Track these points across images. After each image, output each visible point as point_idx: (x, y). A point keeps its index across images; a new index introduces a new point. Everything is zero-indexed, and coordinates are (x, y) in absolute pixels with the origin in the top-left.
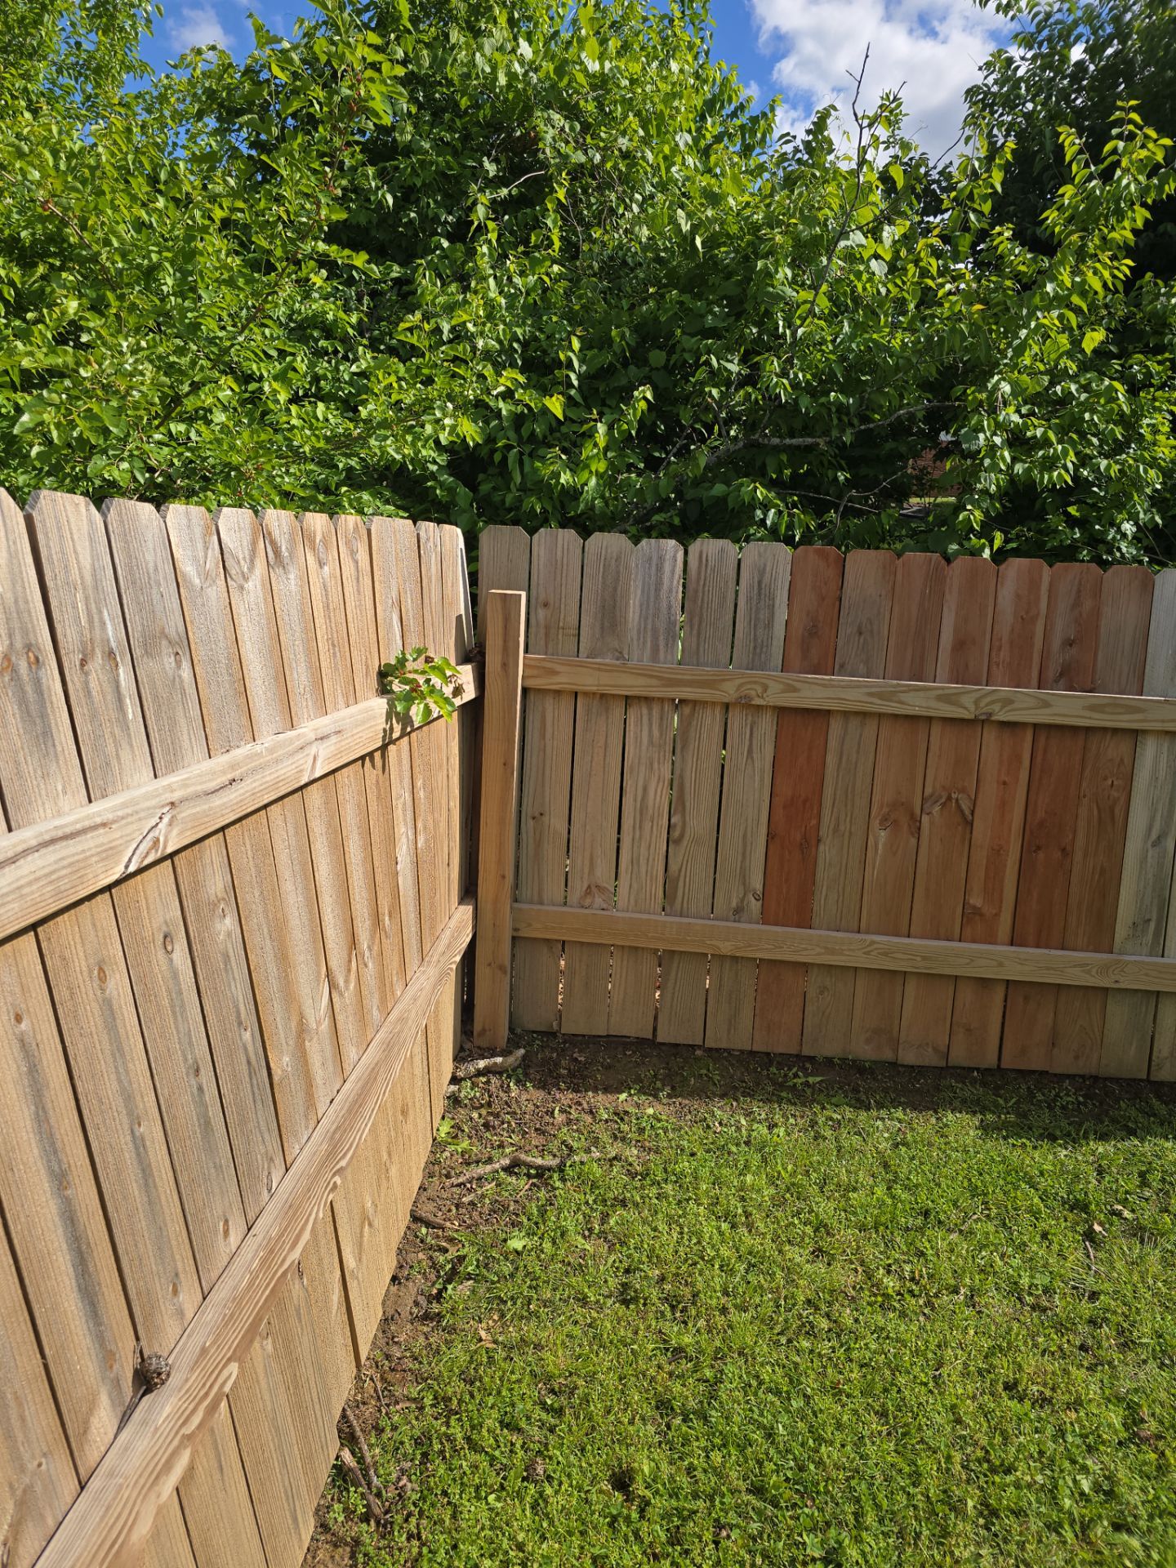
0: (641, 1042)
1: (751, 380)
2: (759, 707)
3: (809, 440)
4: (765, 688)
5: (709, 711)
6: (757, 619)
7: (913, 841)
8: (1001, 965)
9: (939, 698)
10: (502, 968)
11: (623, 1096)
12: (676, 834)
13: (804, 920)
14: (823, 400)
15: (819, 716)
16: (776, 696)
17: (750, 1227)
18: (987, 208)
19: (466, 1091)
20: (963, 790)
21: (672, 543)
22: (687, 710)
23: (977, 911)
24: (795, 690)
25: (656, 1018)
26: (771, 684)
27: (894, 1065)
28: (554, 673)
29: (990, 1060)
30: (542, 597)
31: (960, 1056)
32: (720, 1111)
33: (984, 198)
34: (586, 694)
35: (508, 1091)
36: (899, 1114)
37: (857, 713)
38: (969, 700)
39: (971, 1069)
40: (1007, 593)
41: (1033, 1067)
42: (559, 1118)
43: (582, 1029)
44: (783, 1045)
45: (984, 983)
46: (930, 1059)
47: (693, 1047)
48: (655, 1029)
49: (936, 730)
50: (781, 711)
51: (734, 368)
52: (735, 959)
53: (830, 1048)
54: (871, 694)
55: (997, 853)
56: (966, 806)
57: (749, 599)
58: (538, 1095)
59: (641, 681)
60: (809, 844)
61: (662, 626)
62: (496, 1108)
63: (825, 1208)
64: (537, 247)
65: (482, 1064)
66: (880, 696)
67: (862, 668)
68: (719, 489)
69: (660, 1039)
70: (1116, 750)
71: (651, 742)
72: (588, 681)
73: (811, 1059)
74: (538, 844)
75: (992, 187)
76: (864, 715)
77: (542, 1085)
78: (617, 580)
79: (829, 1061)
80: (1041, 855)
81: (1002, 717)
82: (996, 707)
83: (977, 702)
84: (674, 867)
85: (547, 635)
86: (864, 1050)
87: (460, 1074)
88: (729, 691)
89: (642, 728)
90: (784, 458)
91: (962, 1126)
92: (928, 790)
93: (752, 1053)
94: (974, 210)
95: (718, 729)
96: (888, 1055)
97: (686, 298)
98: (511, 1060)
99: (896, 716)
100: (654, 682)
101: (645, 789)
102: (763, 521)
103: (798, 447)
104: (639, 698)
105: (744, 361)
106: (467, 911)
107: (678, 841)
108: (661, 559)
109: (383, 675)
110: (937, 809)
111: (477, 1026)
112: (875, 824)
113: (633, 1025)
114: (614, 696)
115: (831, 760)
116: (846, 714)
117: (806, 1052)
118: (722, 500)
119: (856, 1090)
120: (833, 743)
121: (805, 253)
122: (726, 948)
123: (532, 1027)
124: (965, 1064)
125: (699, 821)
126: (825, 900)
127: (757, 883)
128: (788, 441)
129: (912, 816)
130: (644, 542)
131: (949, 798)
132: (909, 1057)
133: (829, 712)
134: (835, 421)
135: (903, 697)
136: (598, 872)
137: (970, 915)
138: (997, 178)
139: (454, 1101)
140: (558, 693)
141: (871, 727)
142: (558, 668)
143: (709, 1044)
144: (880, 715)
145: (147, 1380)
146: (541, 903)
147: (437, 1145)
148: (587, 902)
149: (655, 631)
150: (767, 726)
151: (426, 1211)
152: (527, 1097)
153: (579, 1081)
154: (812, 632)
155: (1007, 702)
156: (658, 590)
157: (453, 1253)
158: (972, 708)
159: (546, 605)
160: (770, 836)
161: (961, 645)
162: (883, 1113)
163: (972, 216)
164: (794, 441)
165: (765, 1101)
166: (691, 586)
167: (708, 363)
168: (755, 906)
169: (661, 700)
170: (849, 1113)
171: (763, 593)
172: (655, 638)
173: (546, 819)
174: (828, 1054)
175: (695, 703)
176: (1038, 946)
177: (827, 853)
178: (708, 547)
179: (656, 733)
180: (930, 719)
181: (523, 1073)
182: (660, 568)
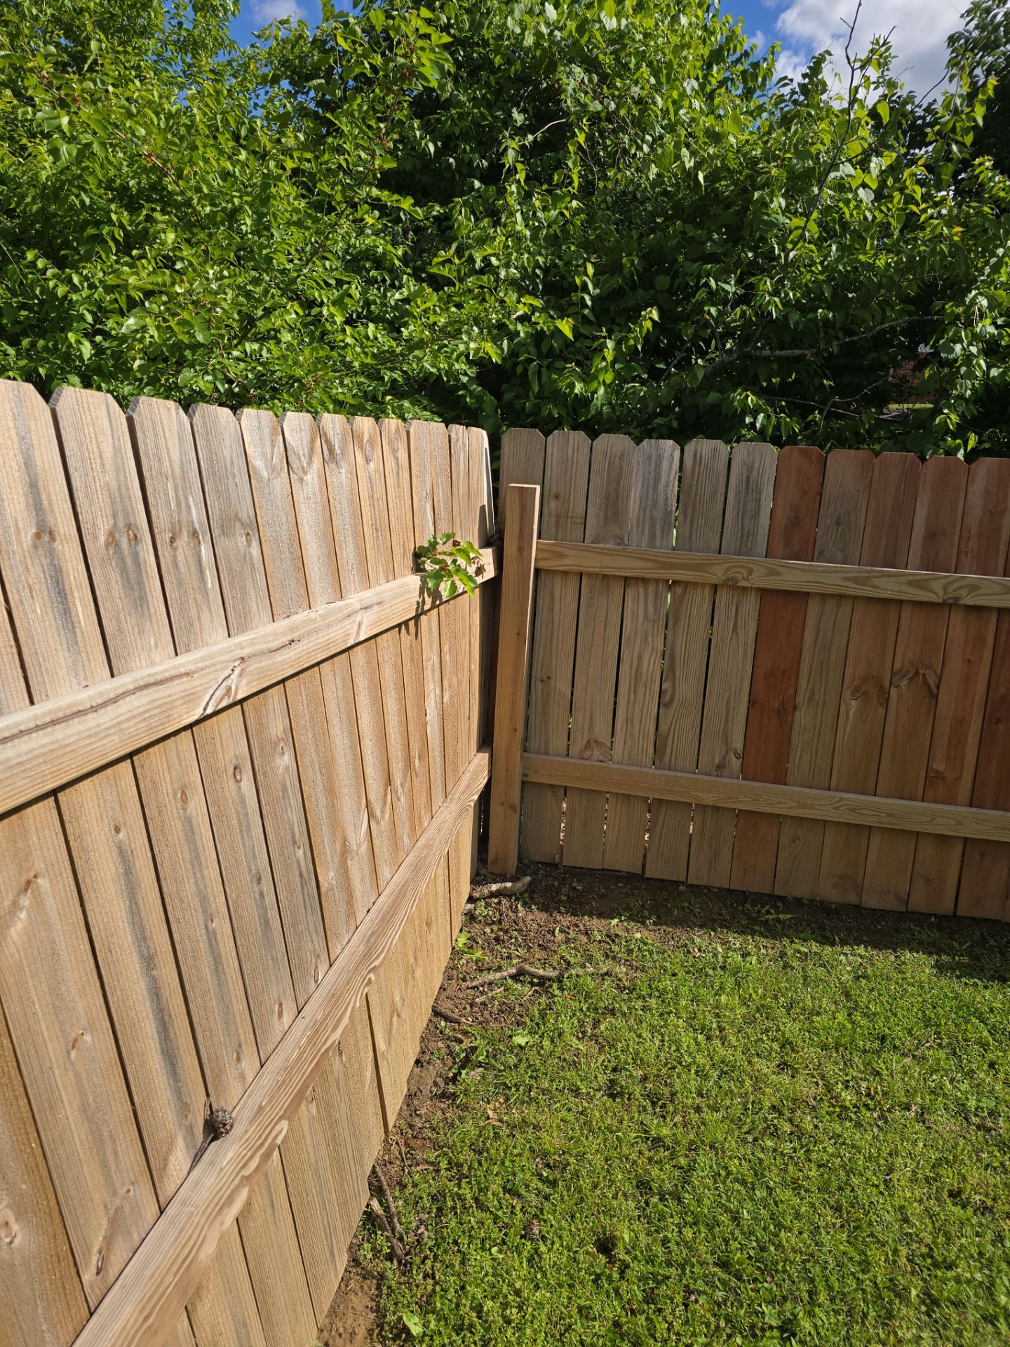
0: (631, 878)
1: (744, 299)
2: (744, 589)
3: (798, 352)
4: (751, 572)
5: (699, 591)
6: (744, 511)
7: (882, 711)
8: (960, 823)
9: (910, 583)
10: (512, 807)
11: (615, 921)
12: (666, 698)
13: (780, 777)
14: (811, 316)
15: (799, 598)
16: (759, 579)
17: (723, 1039)
18: (969, 139)
19: (481, 909)
20: (930, 667)
21: (670, 442)
22: (679, 590)
23: (939, 775)
24: (778, 574)
25: (645, 856)
26: (755, 568)
27: (857, 907)
28: (562, 556)
29: (947, 907)
30: (554, 491)
31: (919, 902)
32: (699, 938)
33: (966, 131)
34: (590, 574)
35: (516, 911)
36: (861, 950)
37: (833, 596)
38: (938, 585)
39: (929, 915)
40: (977, 489)
41: (987, 916)
42: (559, 937)
43: (580, 863)
44: (757, 885)
45: (944, 839)
46: (891, 904)
47: (677, 883)
48: (644, 866)
49: (906, 612)
50: (764, 593)
51: (731, 288)
52: (716, 809)
53: (800, 890)
54: (847, 579)
55: (960, 724)
56: (932, 681)
57: (738, 493)
58: (542, 916)
59: (639, 564)
60: (786, 711)
61: (659, 515)
62: (506, 925)
63: (791, 1028)
64: (559, 186)
65: (494, 887)
66: (856, 580)
67: (839, 555)
68: (713, 397)
69: (648, 875)
71: (646, 617)
72: (593, 563)
73: (783, 899)
74: (546, 704)
75: (975, 120)
76: (840, 597)
77: (545, 908)
78: (620, 475)
79: (798, 901)
80: (1001, 727)
81: (969, 601)
82: (964, 593)
83: (945, 588)
84: (663, 727)
85: (557, 523)
86: (830, 893)
87: (476, 895)
88: (718, 573)
89: (638, 605)
90: (775, 366)
91: (919, 964)
92: (897, 666)
93: (729, 891)
94: (957, 142)
95: (706, 607)
96: (853, 899)
97: (689, 228)
98: (519, 885)
99: (869, 599)
100: (650, 565)
101: (640, 659)
102: (753, 425)
103: (787, 358)
104: (636, 579)
105: (739, 282)
106: (484, 757)
107: (668, 705)
108: (660, 457)
109: (417, 556)
110: (905, 682)
111: (491, 855)
112: (847, 694)
113: (625, 862)
114: (614, 577)
115: (808, 636)
116: (823, 597)
117: (778, 892)
118: (717, 406)
119: (822, 928)
120: (811, 621)
121: (798, 185)
122: (709, 799)
123: (537, 858)
124: (924, 910)
125: (688, 687)
126: (799, 761)
127: (738, 744)
128: (778, 353)
129: (881, 688)
130: (645, 442)
131: (917, 673)
132: (872, 902)
133: (807, 594)
134: (822, 335)
135: (876, 582)
136: (597, 730)
137: (933, 778)
138: (979, 113)
139: (471, 917)
140: (566, 573)
141: (846, 609)
142: (566, 551)
143: (692, 881)
144: (855, 598)
145: (215, 1129)
146: (547, 754)
147: (456, 953)
148: (587, 754)
149: (653, 520)
150: (751, 605)
151: (445, 1007)
152: (532, 918)
153: (577, 906)
154: (795, 522)
155: (974, 588)
156: (656, 484)
157: (467, 1044)
158: (941, 593)
159: (557, 497)
160: (752, 703)
161: (932, 536)
162: (847, 949)
163: (954, 148)
164: (783, 353)
165: (741, 933)
166: (686, 481)
167: (707, 285)
168: (735, 763)
169: (657, 581)
170: (815, 947)
171: (750, 486)
172: (653, 526)
173: (552, 682)
174: (799, 895)
175: (686, 584)
176: (995, 808)
177: (802, 718)
178: (703, 447)
179: (651, 609)
180: (900, 602)
181: (529, 897)
182: (658, 465)
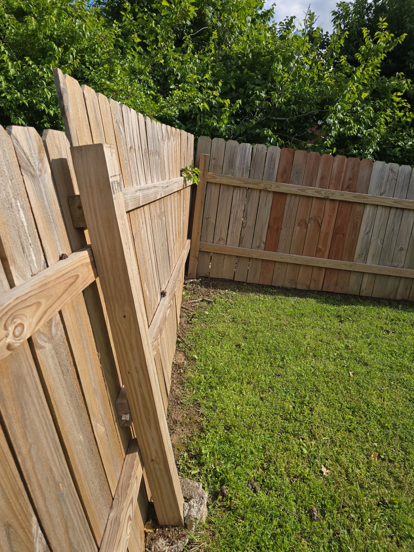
0: (230, 281)
1: (269, 100)
2: (269, 191)
3: (284, 119)
4: (271, 186)
5: (256, 192)
6: (270, 167)
7: (306, 230)
8: (325, 263)
9: (316, 192)
10: (196, 257)
11: (227, 291)
12: (244, 225)
13: (275, 249)
14: (289, 107)
15: (285, 194)
16: (274, 188)
17: (261, 313)
18: (339, 51)
19: (188, 286)
20: (320, 217)
21: (249, 144)
22: (250, 191)
23: (320, 250)
24: (279, 187)
25: (234, 275)
26: (273, 185)
27: (295, 289)
28: (215, 178)
29: (320, 289)
30: (213, 157)
31: (312, 287)
32: (251, 295)
33: (338, 48)
34: (223, 184)
35: (198, 287)
36: (296, 298)
37: (294, 194)
38: (324, 193)
39: (315, 291)
40: (335, 165)
41: (330, 291)
42: (211, 294)
43: (215, 276)
44: (267, 283)
45: (320, 268)
46: (304, 288)
47: (244, 282)
48: (234, 277)
49: (314, 200)
50: (274, 193)
51: (263, 95)
52: (256, 259)
53: (279, 284)
54: (298, 190)
55: (327, 234)
56: (320, 221)
57: (269, 161)
58: (206, 289)
59: (239, 182)
60: (278, 230)
61: (245, 167)
62: (195, 290)
63: (279, 312)
64: (207, 52)
65: (191, 280)
66: (301, 190)
67: (297, 183)
68: (258, 131)
69: (235, 280)
70: (359, 208)
71: (240, 199)
72: (224, 181)
73: (274, 287)
74: (207, 226)
75: (341, 45)
76: (296, 195)
77: (206, 287)
78: (234, 153)
79: (279, 287)
80: (338, 236)
81: (331, 197)
82: (330, 195)
83: (325, 193)
84: (243, 234)
85: (214, 167)
86: (288, 285)
87: (186, 282)
88: (262, 186)
89: (238, 195)
90: (276, 124)
91: (312, 301)
92: (311, 217)
93: (259, 284)
94: (335, 52)
95: (257, 197)
96: (294, 286)
97: (249, 72)
98: (198, 281)
99: (304, 196)
100: (242, 182)
101: (237, 212)
102: (270, 141)
103: (279, 120)
104: (237, 187)
105: (266, 93)
106: (189, 241)
107: (244, 227)
108: (246, 149)
109: (181, 171)
110: (312, 222)
111: (189, 273)
112: (296, 225)
113: (228, 276)
114: (231, 186)
115: (286, 207)
116: (291, 195)
117: (273, 285)
118: (259, 134)
119: (285, 294)
120: (287, 202)
121: (286, 61)
122: (255, 256)
123: (202, 275)
124: (313, 289)
125: (250, 222)
126: (282, 245)
127: (264, 240)
128: (278, 118)
129: (306, 223)
130: (242, 144)
131: (316, 219)
132: (299, 287)
133: (287, 194)
134: (291, 114)
135: (307, 191)
136: (222, 235)
137: (318, 250)
138: (342, 42)
139: (185, 288)
140: (216, 184)
141: (298, 198)
142: (217, 177)
143: (248, 282)
144: (300, 195)
145: (163, 294)
146: (207, 242)
147: (183, 296)
148: (219, 243)
149: (243, 168)
150: (270, 196)
151: (184, 306)
152: (204, 290)
153: (215, 287)
154: (285, 172)
155: (333, 194)
156: (244, 157)
157: (192, 313)
158: (324, 195)
159: (214, 159)
160: (269, 227)
161: (322, 178)
162: (293, 298)
163: (334, 54)
164: (280, 119)
165: (263, 294)
166: (254, 157)
167: (256, 93)
168: (263, 246)
169: (243, 187)
170: (284, 297)
171: (273, 160)
172: (243, 170)
173: (210, 219)
174: (278, 285)
175: (252, 189)
176: (335, 259)
177: (283, 232)
178: (260, 146)
179: (241, 197)
180: (313, 197)
181: (201, 284)
182: (245, 151)
